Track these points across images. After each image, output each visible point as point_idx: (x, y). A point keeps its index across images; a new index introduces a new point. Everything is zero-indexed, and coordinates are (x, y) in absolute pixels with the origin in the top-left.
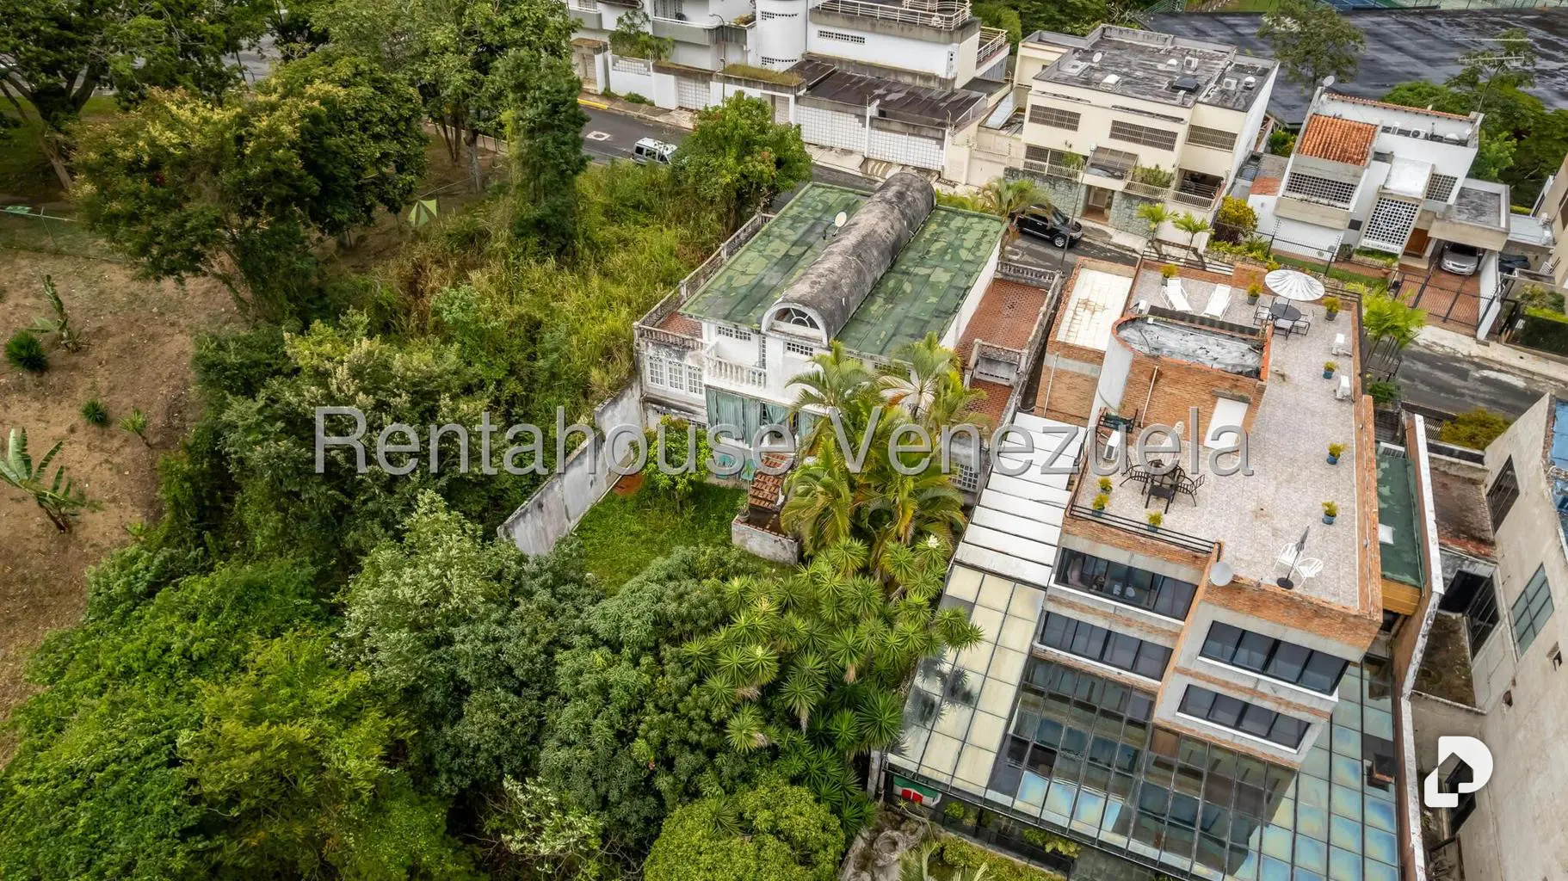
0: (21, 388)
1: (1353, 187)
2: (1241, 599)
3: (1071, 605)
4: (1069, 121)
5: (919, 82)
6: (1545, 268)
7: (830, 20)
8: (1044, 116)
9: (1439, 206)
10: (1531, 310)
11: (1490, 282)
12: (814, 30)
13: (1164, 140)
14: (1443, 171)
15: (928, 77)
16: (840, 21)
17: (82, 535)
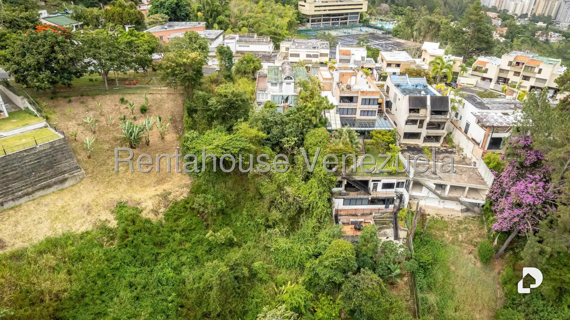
0: (141, 117)
1: (350, 60)
2: (365, 94)
3: (342, 106)
4: (298, 55)
5: (263, 53)
6: (382, 70)
7: (242, 43)
8: (292, 55)
9: (364, 62)
10: (383, 75)
11: (375, 72)
12: (237, 45)
13: (316, 56)
14: (363, 56)
15: (265, 52)
16: (244, 43)
17: (166, 140)
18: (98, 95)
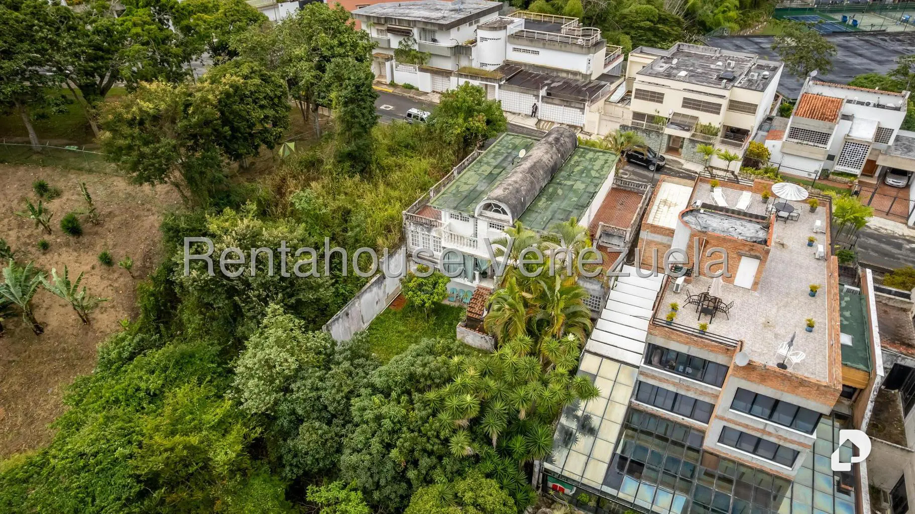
0: (67, 245)
1: (829, 135)
2: (755, 375)
3: (653, 377)
4: (657, 98)
5: (570, 76)
7: (520, 41)
8: (643, 95)
9: (883, 146)
12: (510, 47)
13: (714, 109)
15: (575, 73)
16: (526, 42)
17: (95, 326)
18: (22, 164)
